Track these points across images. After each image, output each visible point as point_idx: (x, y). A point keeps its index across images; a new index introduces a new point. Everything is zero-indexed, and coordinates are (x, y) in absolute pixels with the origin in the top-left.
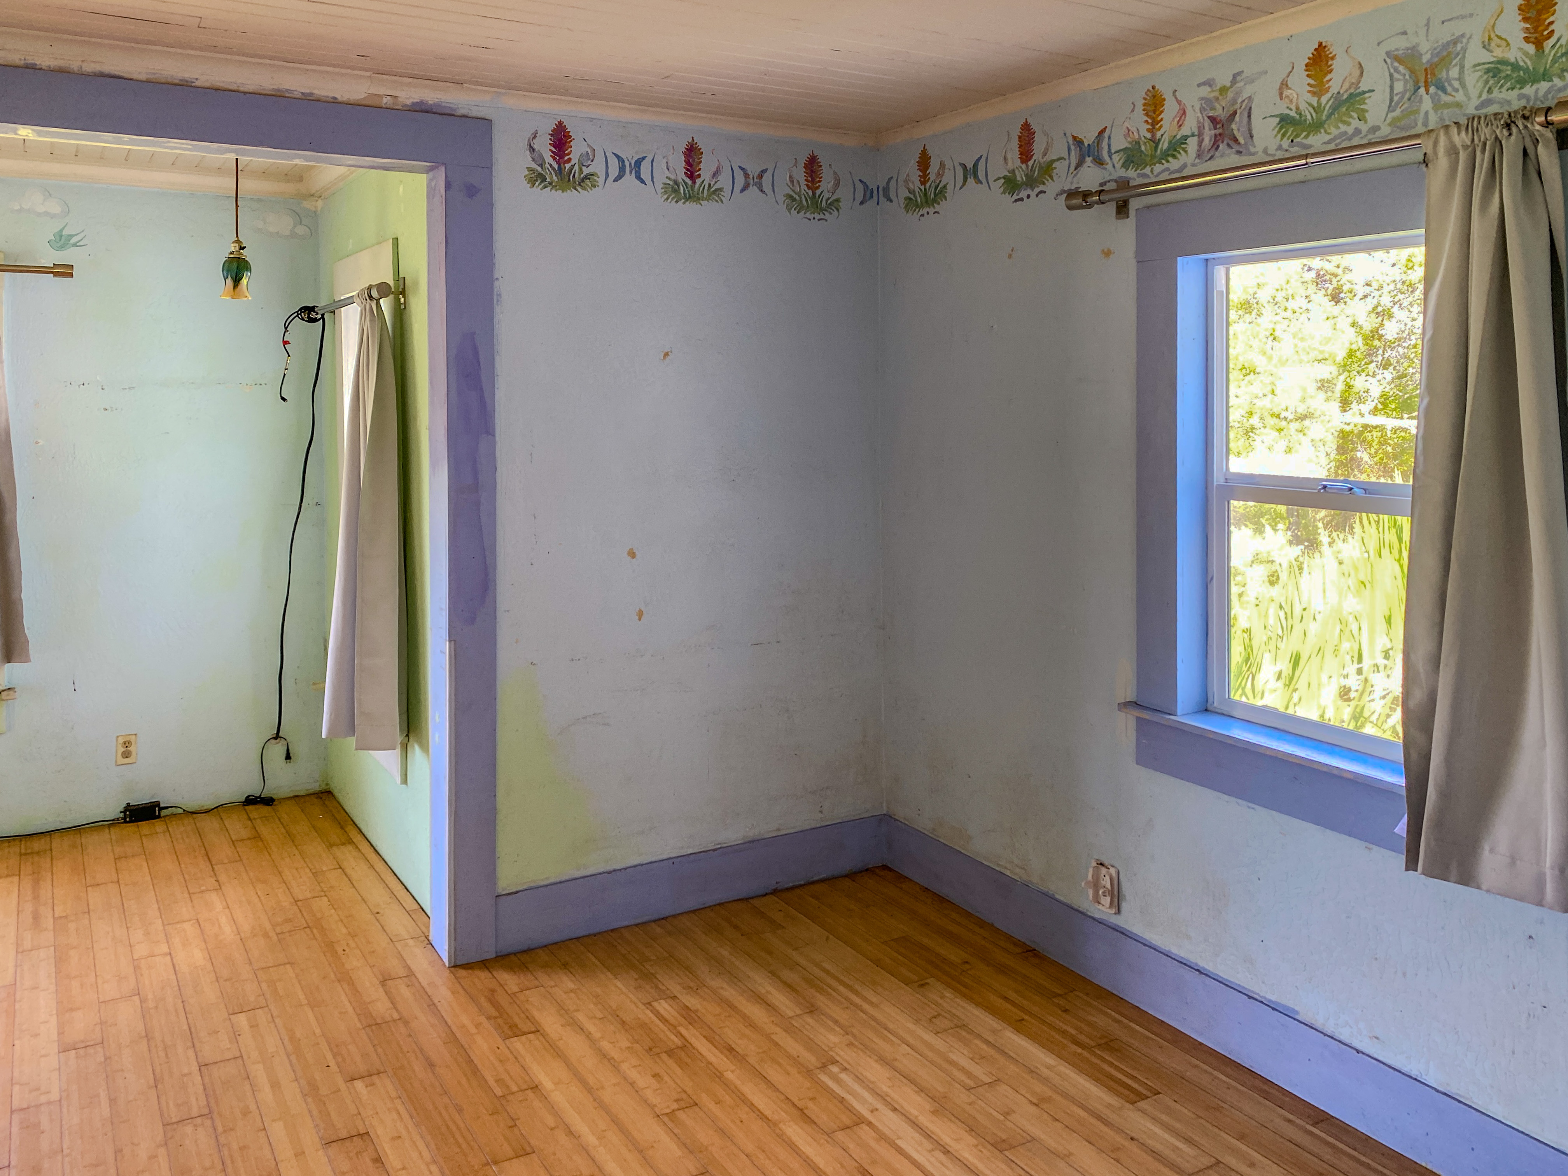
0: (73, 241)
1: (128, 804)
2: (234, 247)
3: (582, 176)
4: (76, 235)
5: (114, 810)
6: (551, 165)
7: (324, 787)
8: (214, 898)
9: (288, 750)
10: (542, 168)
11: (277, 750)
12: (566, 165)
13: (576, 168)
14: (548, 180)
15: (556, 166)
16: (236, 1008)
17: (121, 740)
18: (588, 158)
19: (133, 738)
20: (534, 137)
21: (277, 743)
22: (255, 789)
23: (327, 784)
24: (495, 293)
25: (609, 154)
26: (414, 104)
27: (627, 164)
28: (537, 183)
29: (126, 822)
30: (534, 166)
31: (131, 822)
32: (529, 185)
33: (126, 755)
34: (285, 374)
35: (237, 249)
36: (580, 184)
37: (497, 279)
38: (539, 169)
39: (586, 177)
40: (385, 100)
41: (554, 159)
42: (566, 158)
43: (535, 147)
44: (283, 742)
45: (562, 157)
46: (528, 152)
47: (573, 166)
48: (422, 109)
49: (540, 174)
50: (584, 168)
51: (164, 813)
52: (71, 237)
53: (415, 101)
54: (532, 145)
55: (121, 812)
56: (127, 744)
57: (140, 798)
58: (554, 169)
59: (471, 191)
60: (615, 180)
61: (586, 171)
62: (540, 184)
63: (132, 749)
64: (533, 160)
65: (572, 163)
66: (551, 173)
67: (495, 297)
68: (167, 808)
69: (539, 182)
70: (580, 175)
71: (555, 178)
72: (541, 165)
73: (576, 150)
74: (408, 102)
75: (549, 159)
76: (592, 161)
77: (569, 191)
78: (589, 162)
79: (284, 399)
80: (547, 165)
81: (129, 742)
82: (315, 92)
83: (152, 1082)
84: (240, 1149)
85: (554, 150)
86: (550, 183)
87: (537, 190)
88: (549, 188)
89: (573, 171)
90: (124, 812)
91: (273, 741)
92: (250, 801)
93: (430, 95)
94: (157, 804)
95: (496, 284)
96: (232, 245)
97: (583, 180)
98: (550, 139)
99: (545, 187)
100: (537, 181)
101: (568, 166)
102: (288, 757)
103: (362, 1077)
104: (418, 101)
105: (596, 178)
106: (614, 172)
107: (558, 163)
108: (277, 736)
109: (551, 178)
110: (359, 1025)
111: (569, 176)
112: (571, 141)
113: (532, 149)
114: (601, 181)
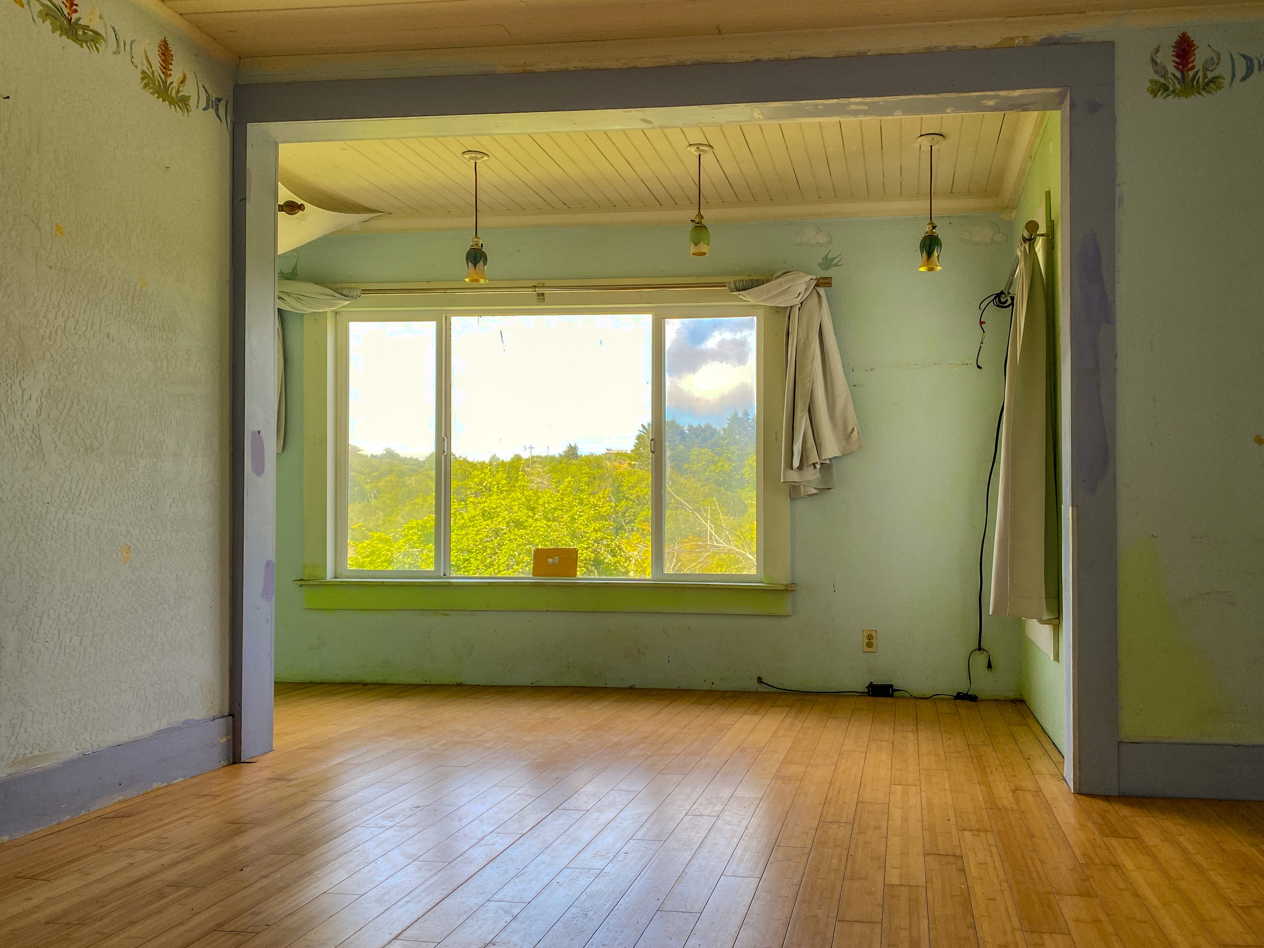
0: (834, 262)
1: (871, 683)
2: (928, 228)
3: (1206, 80)
4: (836, 258)
5: (861, 686)
6: (1174, 75)
7: (1018, 697)
8: (911, 736)
9: (989, 661)
10: (1165, 78)
11: (980, 660)
12: (1189, 72)
13: (1201, 74)
14: (1171, 88)
15: (1179, 75)
16: (897, 781)
17: (866, 634)
18: (1213, 62)
19: (874, 634)
20: (1157, 52)
21: (981, 654)
22: (963, 687)
23: (1021, 695)
24: (1117, 198)
25: (1236, 57)
26: (1042, 40)
27: (1256, 62)
28: (1160, 93)
29: (869, 695)
30: (1157, 78)
31: (873, 696)
32: (1152, 96)
33: (870, 645)
34: (980, 347)
35: (931, 228)
36: (1204, 89)
37: (1119, 185)
38: (1162, 80)
39: (1211, 81)
40: (1017, 42)
41: (1177, 68)
42: (1190, 66)
43: (1158, 60)
44: (985, 653)
45: (1185, 66)
46: (1151, 66)
47: (1197, 72)
48: (1050, 42)
49: (1163, 85)
50: (1208, 73)
51: (896, 693)
52: (833, 259)
53: (1043, 37)
54: (1155, 58)
55: (866, 688)
56: (870, 637)
57: (880, 680)
58: (1177, 78)
59: (1094, 107)
60: (1244, 79)
61: (1210, 75)
62: (1162, 94)
63: (874, 641)
64: (1156, 72)
65: (1196, 69)
66: (1174, 82)
67: (1117, 201)
68: (898, 690)
69: (1161, 92)
70: (1204, 79)
71: (1178, 86)
72: (1164, 76)
73: (1199, 58)
74: (1038, 39)
75: (1171, 69)
76: (1218, 64)
77: (1193, 96)
78: (1214, 66)
79: (979, 367)
80: (1170, 76)
81: (871, 636)
82: (959, 44)
83: (823, 802)
84: (865, 842)
85: (1177, 60)
86: (1173, 92)
87: (1160, 99)
88: (1172, 96)
89: (1197, 79)
90: (868, 688)
91: (977, 651)
92: (960, 697)
93: (1057, 30)
94: (891, 686)
95: (1118, 189)
96: (927, 226)
97: (1207, 84)
98: (1173, 51)
99: (1168, 95)
100: (1159, 91)
101: (1191, 73)
102: (990, 666)
103: (971, 830)
104: (1045, 36)
105: (1221, 80)
106: (1241, 70)
107: (1182, 72)
108: (980, 649)
109: (1174, 87)
110: (984, 806)
111: (1193, 83)
112: (1195, 49)
113: (1154, 62)
114: (1226, 82)
